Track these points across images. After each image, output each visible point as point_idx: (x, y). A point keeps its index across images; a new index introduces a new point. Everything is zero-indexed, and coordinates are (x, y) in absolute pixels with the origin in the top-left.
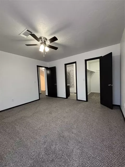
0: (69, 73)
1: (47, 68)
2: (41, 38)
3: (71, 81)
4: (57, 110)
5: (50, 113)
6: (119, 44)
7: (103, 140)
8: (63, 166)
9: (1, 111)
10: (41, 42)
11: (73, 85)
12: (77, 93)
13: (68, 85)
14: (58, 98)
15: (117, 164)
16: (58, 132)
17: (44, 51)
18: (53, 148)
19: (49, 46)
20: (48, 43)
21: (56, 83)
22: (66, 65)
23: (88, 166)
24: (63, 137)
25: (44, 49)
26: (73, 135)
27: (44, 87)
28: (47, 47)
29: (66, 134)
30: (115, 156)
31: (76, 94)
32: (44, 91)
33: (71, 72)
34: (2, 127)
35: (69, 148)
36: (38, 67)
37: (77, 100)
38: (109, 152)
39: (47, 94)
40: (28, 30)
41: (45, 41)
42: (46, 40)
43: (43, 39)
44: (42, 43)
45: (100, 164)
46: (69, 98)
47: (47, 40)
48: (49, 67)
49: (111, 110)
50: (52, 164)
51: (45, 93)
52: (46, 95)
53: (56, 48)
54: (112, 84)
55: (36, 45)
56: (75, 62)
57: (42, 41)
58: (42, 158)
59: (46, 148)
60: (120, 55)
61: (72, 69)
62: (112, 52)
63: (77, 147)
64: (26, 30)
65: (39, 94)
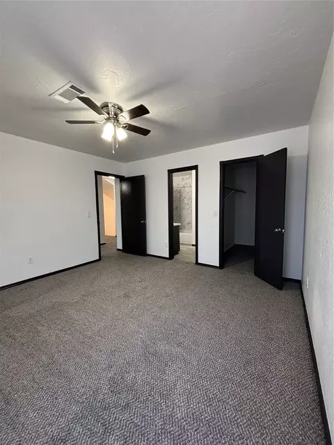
0: (180, 192)
1: (121, 179)
2: (106, 106)
3: (185, 212)
4: (145, 288)
5: (127, 296)
6: (307, 127)
7: (248, 362)
8: (151, 417)
9: (2, 287)
10: (106, 116)
11: (190, 223)
12: (196, 245)
13: (175, 224)
14: (148, 258)
15: (270, 414)
16: (143, 341)
17: (115, 138)
18: (129, 378)
19: (126, 127)
20: (125, 118)
21: (145, 219)
22: (171, 172)
23: (206, 417)
24: (155, 354)
25: (113, 133)
26: (179, 350)
27: (113, 225)
28: (121, 129)
29: (162, 347)
30: (269, 397)
31: (194, 248)
32: (113, 237)
33: (186, 189)
34: (5, 328)
35: (166, 380)
36: (98, 174)
37: (197, 263)
38: (257, 389)
39: (120, 246)
40: (72, 87)
41: (116, 115)
42: (119, 112)
43: (112, 110)
44: (108, 119)
45: (233, 414)
46: (176, 257)
47: (121, 111)
48: (126, 175)
49: (278, 291)
50: (125, 414)
51: (116, 243)
52: (118, 250)
53: (145, 132)
54: (284, 228)
55: (93, 122)
56: (196, 168)
57: (109, 114)
58: (103, 400)
59: (112, 379)
60: (306, 153)
61: (188, 181)
62: (286, 149)
63: (185, 377)
64: (68, 87)
65: (100, 245)
